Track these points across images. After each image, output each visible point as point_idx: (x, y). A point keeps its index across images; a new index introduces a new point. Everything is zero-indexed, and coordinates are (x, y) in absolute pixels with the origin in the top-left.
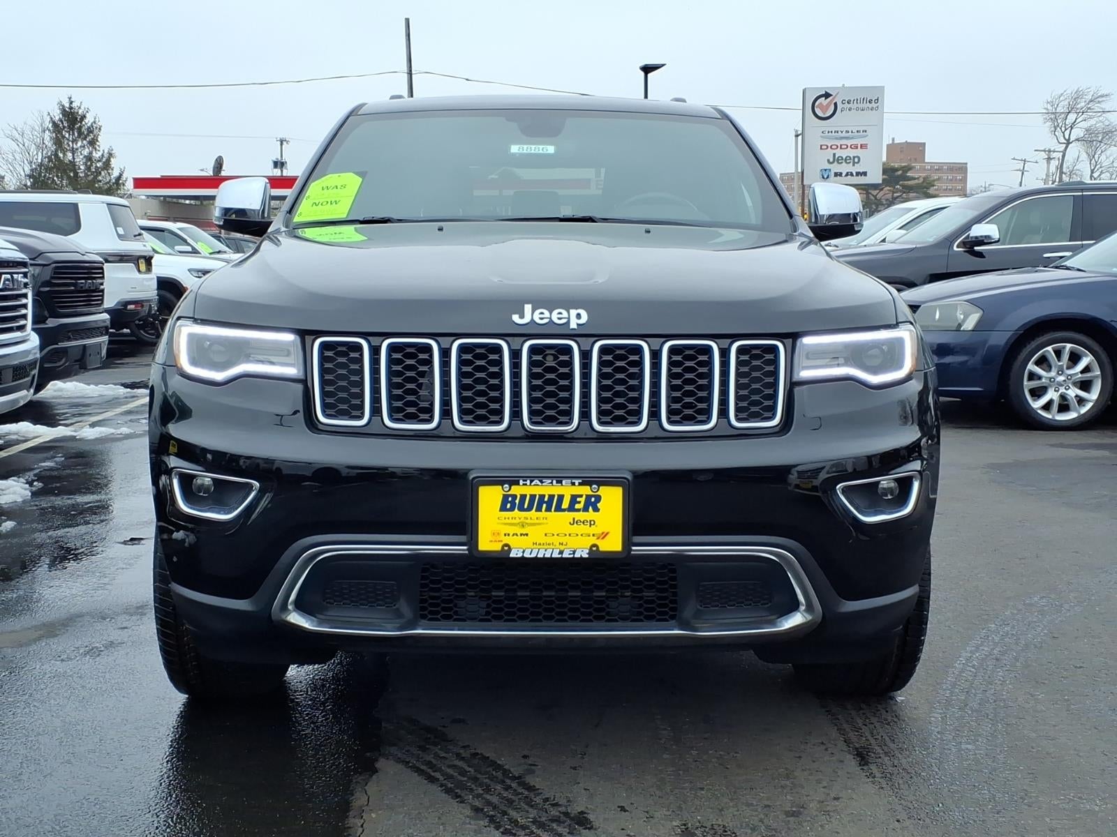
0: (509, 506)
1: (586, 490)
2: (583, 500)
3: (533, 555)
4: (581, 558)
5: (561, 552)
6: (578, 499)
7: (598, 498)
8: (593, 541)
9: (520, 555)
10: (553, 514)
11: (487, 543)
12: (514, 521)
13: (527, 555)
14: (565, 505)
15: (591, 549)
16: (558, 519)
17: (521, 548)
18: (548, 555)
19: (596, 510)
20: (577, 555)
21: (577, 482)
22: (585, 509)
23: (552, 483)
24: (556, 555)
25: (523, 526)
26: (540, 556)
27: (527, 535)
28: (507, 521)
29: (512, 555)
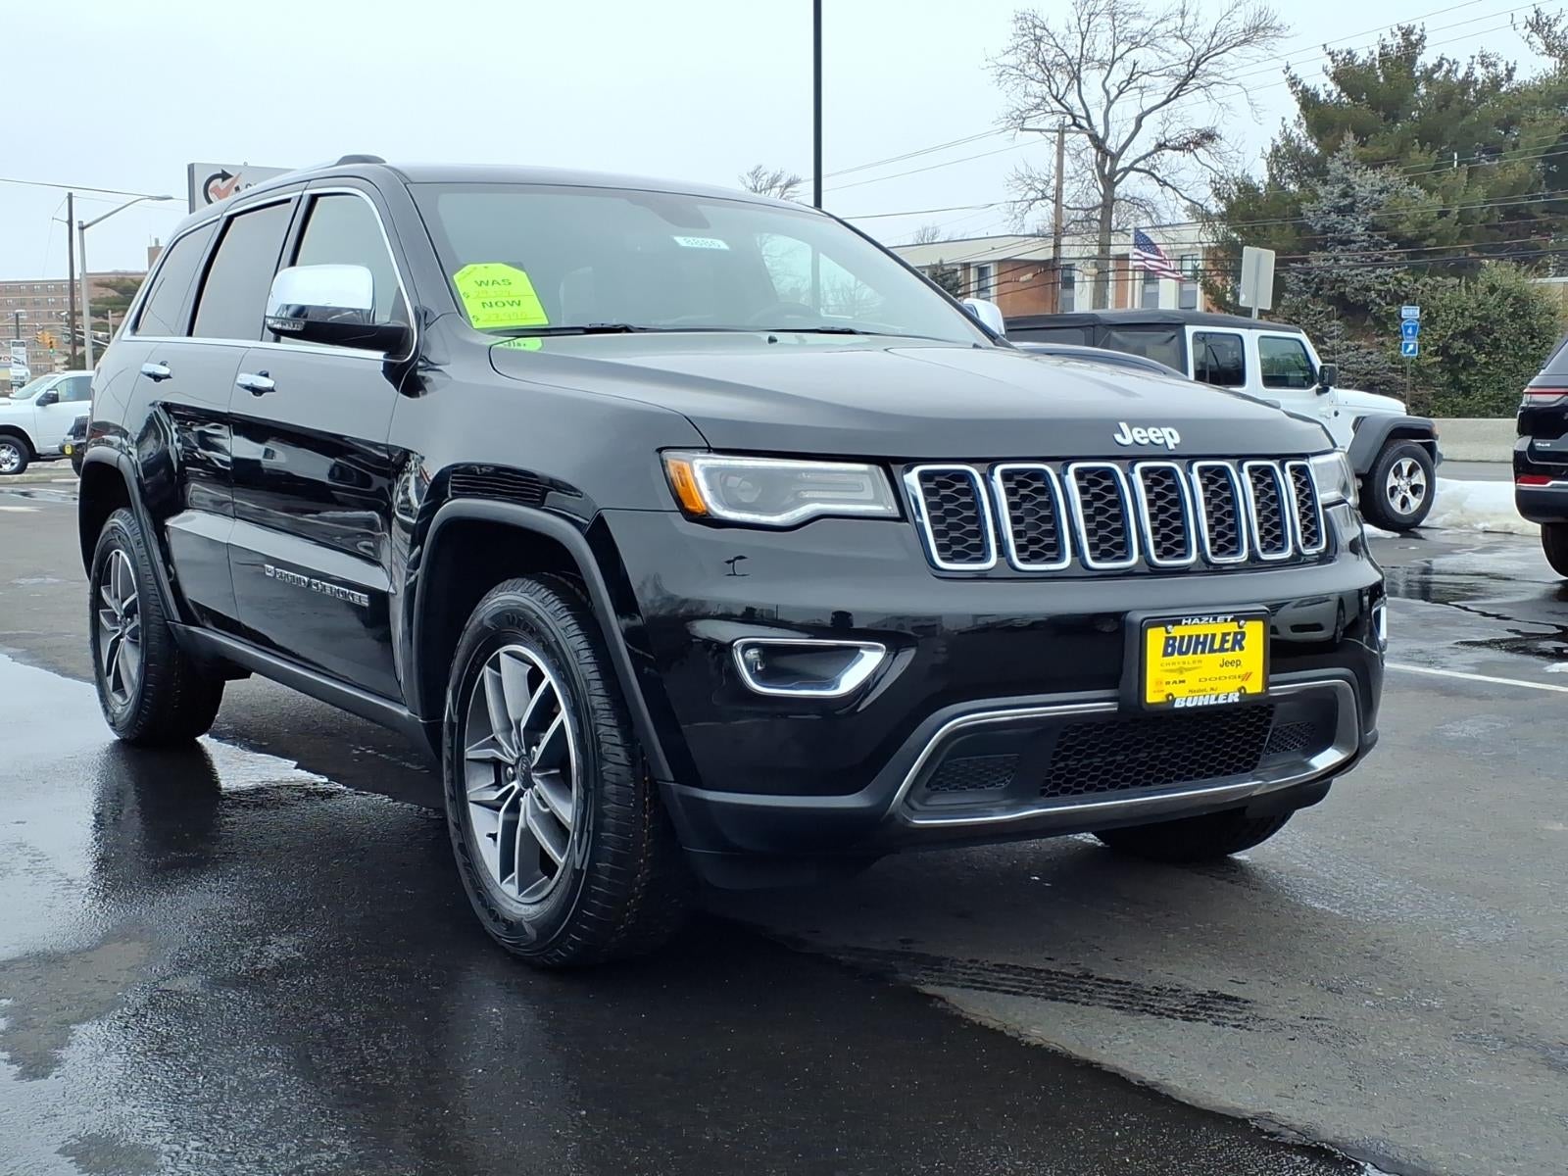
0: (1170, 650)
1: (1233, 627)
3: (1194, 704)
4: (1234, 703)
6: (1227, 638)
7: (1243, 635)
8: (1239, 683)
9: (1183, 705)
10: (1208, 656)
12: (1174, 667)
13: (1189, 705)
14: (1217, 646)
17: (1186, 698)
19: (1242, 648)
20: (1230, 701)
24: (1212, 702)
26: (1200, 704)
27: (1184, 682)
28: (1168, 667)
29: (1177, 705)
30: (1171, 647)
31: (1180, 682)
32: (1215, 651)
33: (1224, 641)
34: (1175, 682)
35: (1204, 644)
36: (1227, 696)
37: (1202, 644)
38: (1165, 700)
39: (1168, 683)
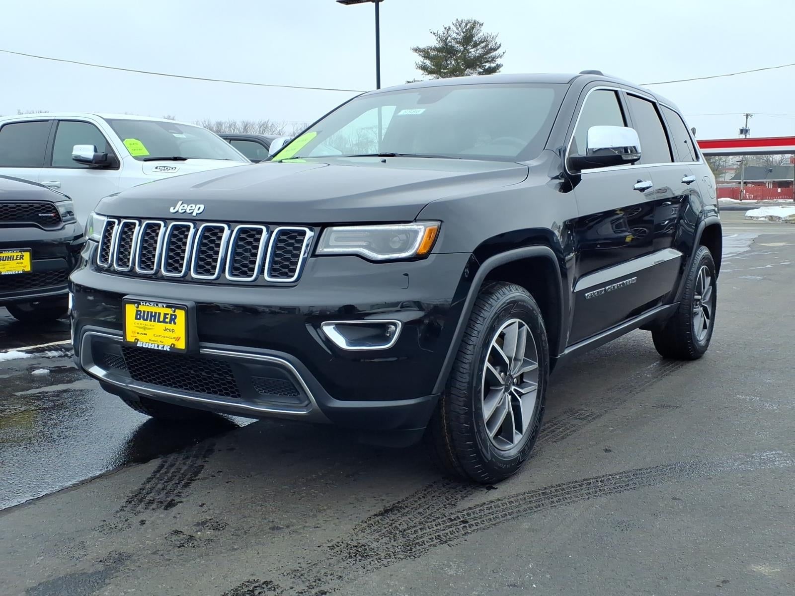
0: (138, 317)
1: (169, 311)
2: (169, 316)
3: (146, 347)
4: (166, 351)
5: (158, 346)
6: (167, 316)
7: (176, 316)
9: (141, 346)
10: (156, 323)
11: (130, 338)
12: (140, 326)
13: (144, 346)
14: (161, 319)
15: (171, 347)
16: (159, 327)
18: (152, 348)
19: (175, 323)
20: (165, 349)
21: (165, 305)
22: (170, 323)
23: (154, 305)
24: (156, 348)
25: (145, 329)
26: (149, 347)
27: (146, 334)
28: (138, 325)
29: (138, 345)
30: (139, 315)
31: (144, 334)
32: (161, 322)
33: (165, 318)
34: (141, 334)
35: (155, 317)
36: (164, 346)
37: (154, 317)
38: (133, 341)
39: (138, 333)
